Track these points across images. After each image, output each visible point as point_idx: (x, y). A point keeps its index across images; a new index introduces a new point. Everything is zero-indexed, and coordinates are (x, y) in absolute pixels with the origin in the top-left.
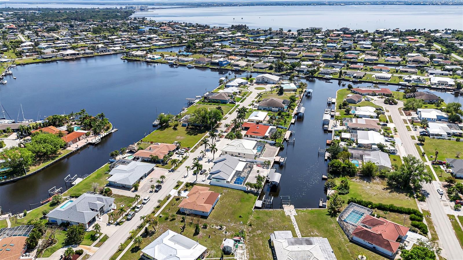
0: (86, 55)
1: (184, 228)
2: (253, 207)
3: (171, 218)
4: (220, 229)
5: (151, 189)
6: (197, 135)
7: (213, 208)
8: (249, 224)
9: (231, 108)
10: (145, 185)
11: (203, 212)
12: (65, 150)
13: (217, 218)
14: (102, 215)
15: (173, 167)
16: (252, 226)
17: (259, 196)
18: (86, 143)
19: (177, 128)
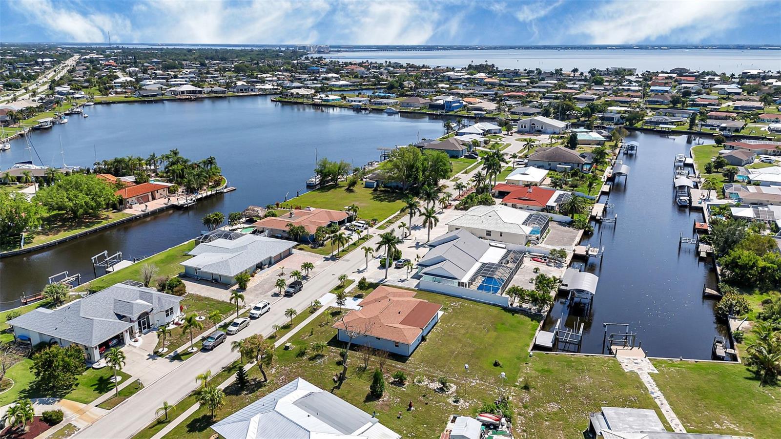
0: (214, 95)
1: (341, 378)
2: (528, 346)
3: (311, 353)
4: (442, 390)
5: (277, 290)
6: (394, 201)
7: (423, 339)
8: (523, 385)
9: (469, 164)
10: (265, 281)
11: (397, 344)
12: (120, 213)
13: (432, 362)
14: (145, 334)
15: (335, 253)
16: (532, 390)
17: (542, 323)
18: (165, 204)
19: (355, 188)
